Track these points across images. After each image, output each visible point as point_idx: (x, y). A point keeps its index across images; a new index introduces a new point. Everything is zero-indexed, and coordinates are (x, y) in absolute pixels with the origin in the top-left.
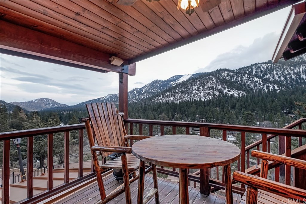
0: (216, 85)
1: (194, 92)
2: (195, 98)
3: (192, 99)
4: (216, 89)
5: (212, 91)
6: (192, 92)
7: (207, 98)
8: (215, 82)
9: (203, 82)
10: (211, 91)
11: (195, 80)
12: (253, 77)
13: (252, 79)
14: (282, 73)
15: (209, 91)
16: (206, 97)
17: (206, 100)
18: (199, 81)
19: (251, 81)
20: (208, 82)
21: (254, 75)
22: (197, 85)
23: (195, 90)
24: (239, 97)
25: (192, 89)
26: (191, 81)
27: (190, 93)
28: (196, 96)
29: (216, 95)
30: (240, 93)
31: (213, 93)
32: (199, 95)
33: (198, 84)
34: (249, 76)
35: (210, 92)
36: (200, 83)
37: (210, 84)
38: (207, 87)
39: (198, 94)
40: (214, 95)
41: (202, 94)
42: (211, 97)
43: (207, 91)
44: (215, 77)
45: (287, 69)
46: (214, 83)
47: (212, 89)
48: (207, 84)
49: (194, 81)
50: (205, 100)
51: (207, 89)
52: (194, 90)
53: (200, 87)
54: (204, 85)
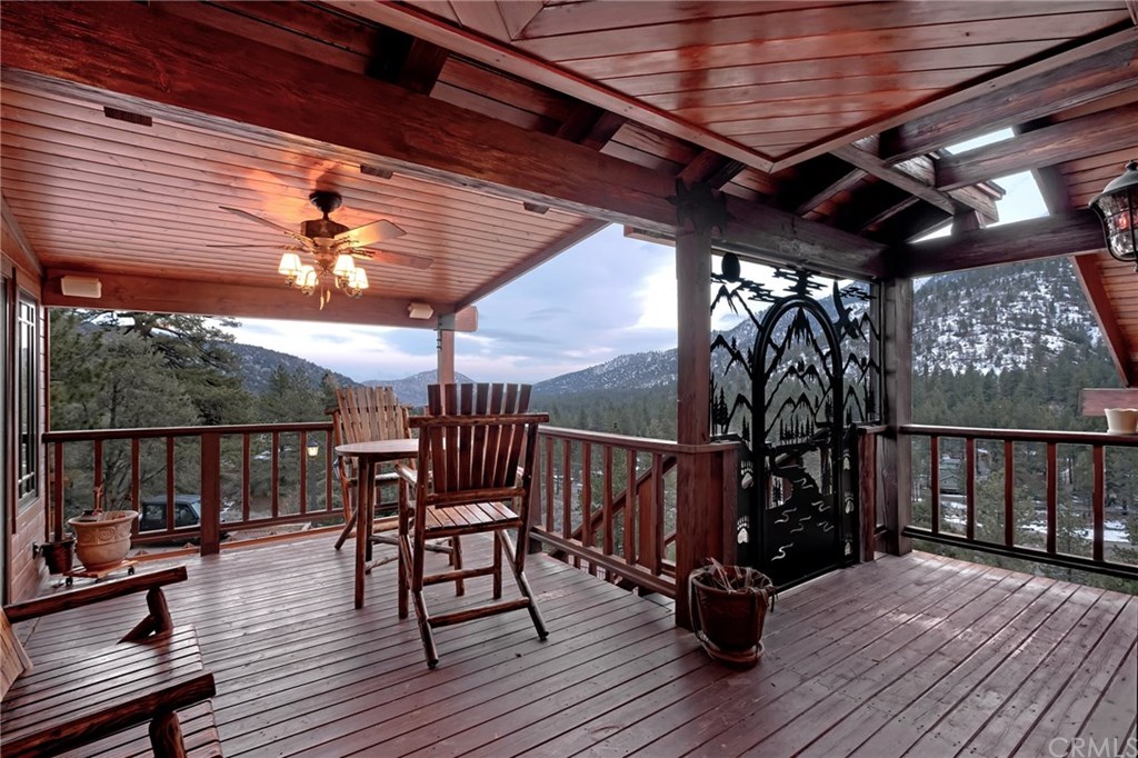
0: (1053, 310)
1: (942, 339)
2: (948, 364)
3: (932, 368)
4: (1049, 325)
5: (1031, 334)
6: (935, 341)
7: (1003, 362)
8: (1048, 296)
9: (989, 298)
10: (1026, 333)
11: (950, 293)
15: (1014, 336)
16: (999, 358)
17: (998, 372)
18: (968, 294)
20: (1011, 298)
22: (959, 311)
23: (950, 330)
25: (936, 327)
26: (930, 297)
27: (924, 347)
28: (950, 356)
29: (1053, 352)
31: (1035, 341)
32: (968, 353)
33: (964, 306)
35: (1018, 340)
36: (972, 304)
37: (1020, 306)
38: (1007, 319)
39: (960, 347)
40: (1040, 350)
41: (981, 349)
42: (1023, 358)
43: (1006, 335)
44: (1045, 275)
46: (1041, 302)
47: (1030, 326)
48: (1006, 307)
49: (946, 295)
50: (992, 371)
51: (1006, 325)
52: (943, 333)
53: (974, 321)
54: (992, 309)
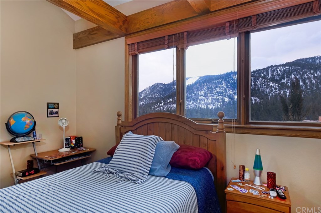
12: (268, 81)
13: (267, 84)
14: (301, 77)
19: (266, 86)
21: (269, 79)
30: (253, 100)
34: (263, 80)
45: (306, 72)
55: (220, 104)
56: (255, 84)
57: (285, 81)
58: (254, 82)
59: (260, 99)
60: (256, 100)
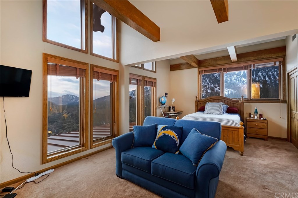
12: (241, 77)
13: (240, 79)
14: (267, 74)
19: (239, 81)
21: (242, 76)
24: (228, 94)
30: (229, 91)
34: (237, 77)
45: (271, 70)
55: (204, 94)
56: (231, 80)
57: (254, 77)
58: (230, 78)
59: (235, 91)
60: (231, 91)
